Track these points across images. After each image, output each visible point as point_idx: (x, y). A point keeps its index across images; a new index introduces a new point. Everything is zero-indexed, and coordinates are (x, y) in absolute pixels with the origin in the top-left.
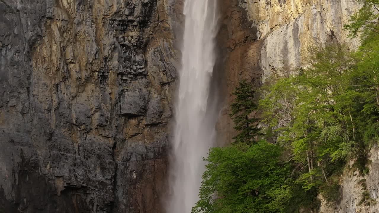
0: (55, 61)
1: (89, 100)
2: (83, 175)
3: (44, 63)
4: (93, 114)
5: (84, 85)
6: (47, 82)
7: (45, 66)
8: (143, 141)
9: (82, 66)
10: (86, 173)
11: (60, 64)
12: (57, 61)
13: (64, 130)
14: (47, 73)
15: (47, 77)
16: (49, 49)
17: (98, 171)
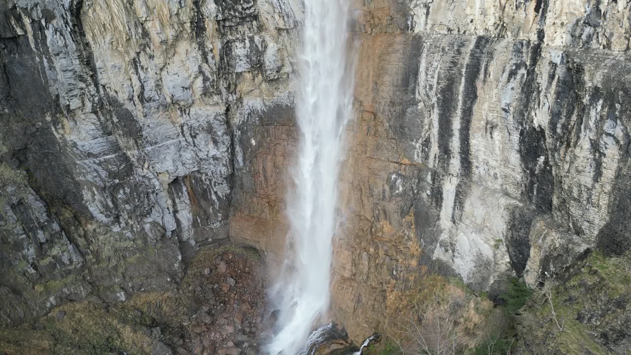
0: (122, 28)
1: (184, 65)
2: (193, 158)
3: (105, 33)
4: (193, 82)
5: (173, 46)
6: (118, 61)
7: (108, 38)
8: (262, 98)
9: (164, 21)
10: (196, 154)
11: (130, 29)
12: (124, 27)
13: (158, 115)
14: (114, 48)
15: (116, 54)
16: (107, 11)
17: (211, 145)
